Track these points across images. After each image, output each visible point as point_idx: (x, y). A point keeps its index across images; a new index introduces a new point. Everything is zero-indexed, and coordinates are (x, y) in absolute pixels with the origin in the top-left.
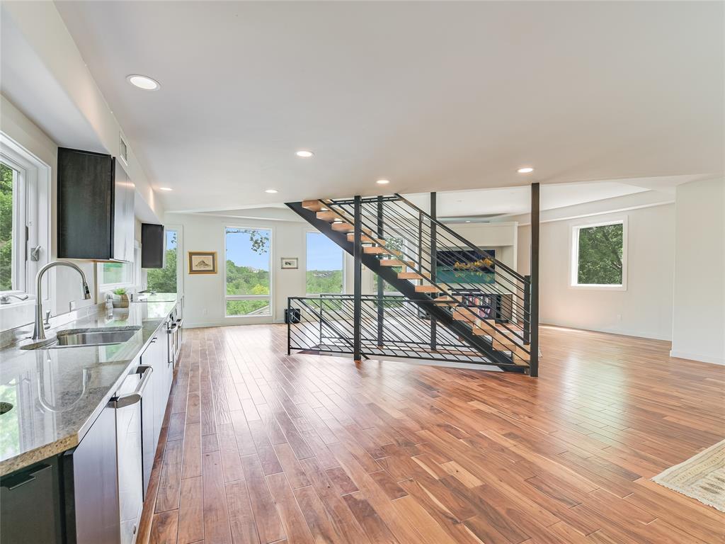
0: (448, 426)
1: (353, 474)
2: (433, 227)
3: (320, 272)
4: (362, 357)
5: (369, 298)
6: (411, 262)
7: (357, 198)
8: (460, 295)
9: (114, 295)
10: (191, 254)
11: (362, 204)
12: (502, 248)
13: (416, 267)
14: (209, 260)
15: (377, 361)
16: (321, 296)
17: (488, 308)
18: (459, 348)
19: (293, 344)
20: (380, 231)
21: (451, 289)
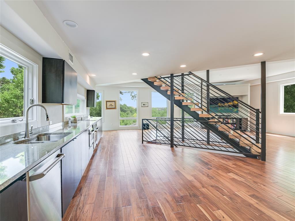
0: (217, 187)
1: (165, 212)
2: (208, 86)
3: (159, 108)
4: (174, 147)
5: (178, 119)
6: (197, 103)
7: (172, 75)
8: (222, 118)
9: (71, 118)
10: (107, 102)
11: (174, 78)
12: (242, 96)
13: (200, 105)
14: (113, 104)
15: (181, 148)
16: (157, 118)
17: (235, 124)
18: (221, 144)
19: (144, 139)
20: (183, 90)
21: (217, 115)
